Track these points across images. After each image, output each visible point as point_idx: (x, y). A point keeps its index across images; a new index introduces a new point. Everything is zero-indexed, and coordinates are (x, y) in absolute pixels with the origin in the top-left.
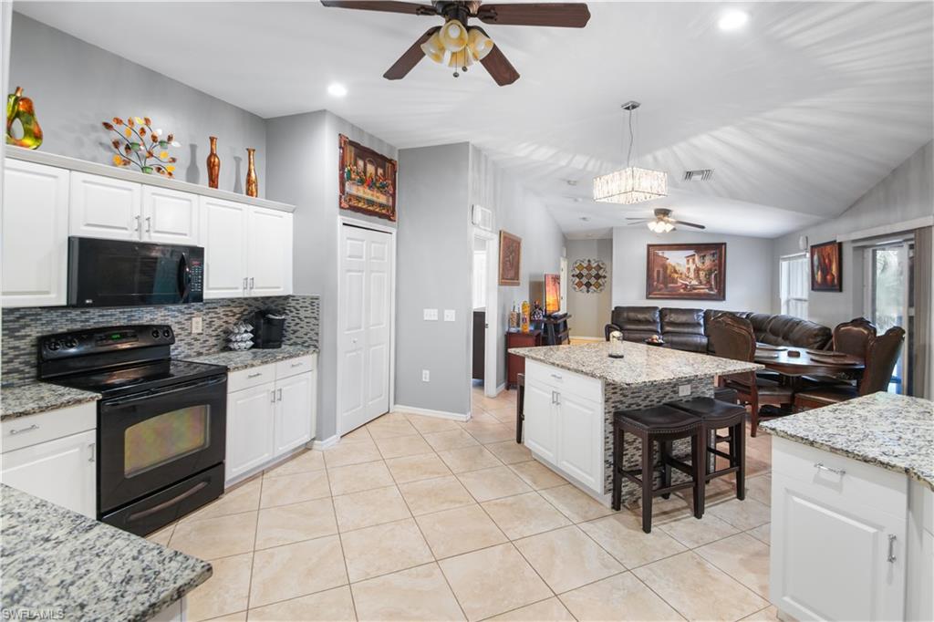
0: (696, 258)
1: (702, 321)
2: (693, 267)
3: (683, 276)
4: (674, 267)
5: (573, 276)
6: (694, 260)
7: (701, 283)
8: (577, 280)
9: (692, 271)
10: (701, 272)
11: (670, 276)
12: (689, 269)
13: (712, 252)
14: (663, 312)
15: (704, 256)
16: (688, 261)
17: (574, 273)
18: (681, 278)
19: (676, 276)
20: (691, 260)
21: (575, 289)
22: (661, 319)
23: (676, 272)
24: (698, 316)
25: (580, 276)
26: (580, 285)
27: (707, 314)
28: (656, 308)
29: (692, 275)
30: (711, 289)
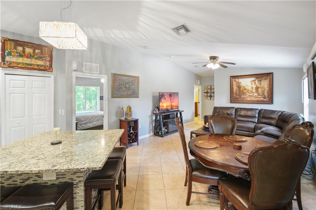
0: (256, 82)
1: (257, 115)
2: (254, 86)
3: (249, 91)
4: (244, 87)
5: (204, 93)
6: (255, 82)
7: (259, 95)
8: (206, 94)
9: (254, 88)
10: (259, 89)
11: (242, 91)
12: (252, 87)
13: (265, 78)
14: (237, 110)
15: (261, 81)
16: (252, 83)
17: (204, 91)
18: (248, 92)
19: (245, 91)
20: (253, 83)
21: (205, 98)
22: (235, 113)
23: (245, 89)
24: (256, 112)
25: (207, 93)
26: (207, 96)
27: (260, 111)
28: (233, 108)
29: (254, 91)
30: (265, 98)
